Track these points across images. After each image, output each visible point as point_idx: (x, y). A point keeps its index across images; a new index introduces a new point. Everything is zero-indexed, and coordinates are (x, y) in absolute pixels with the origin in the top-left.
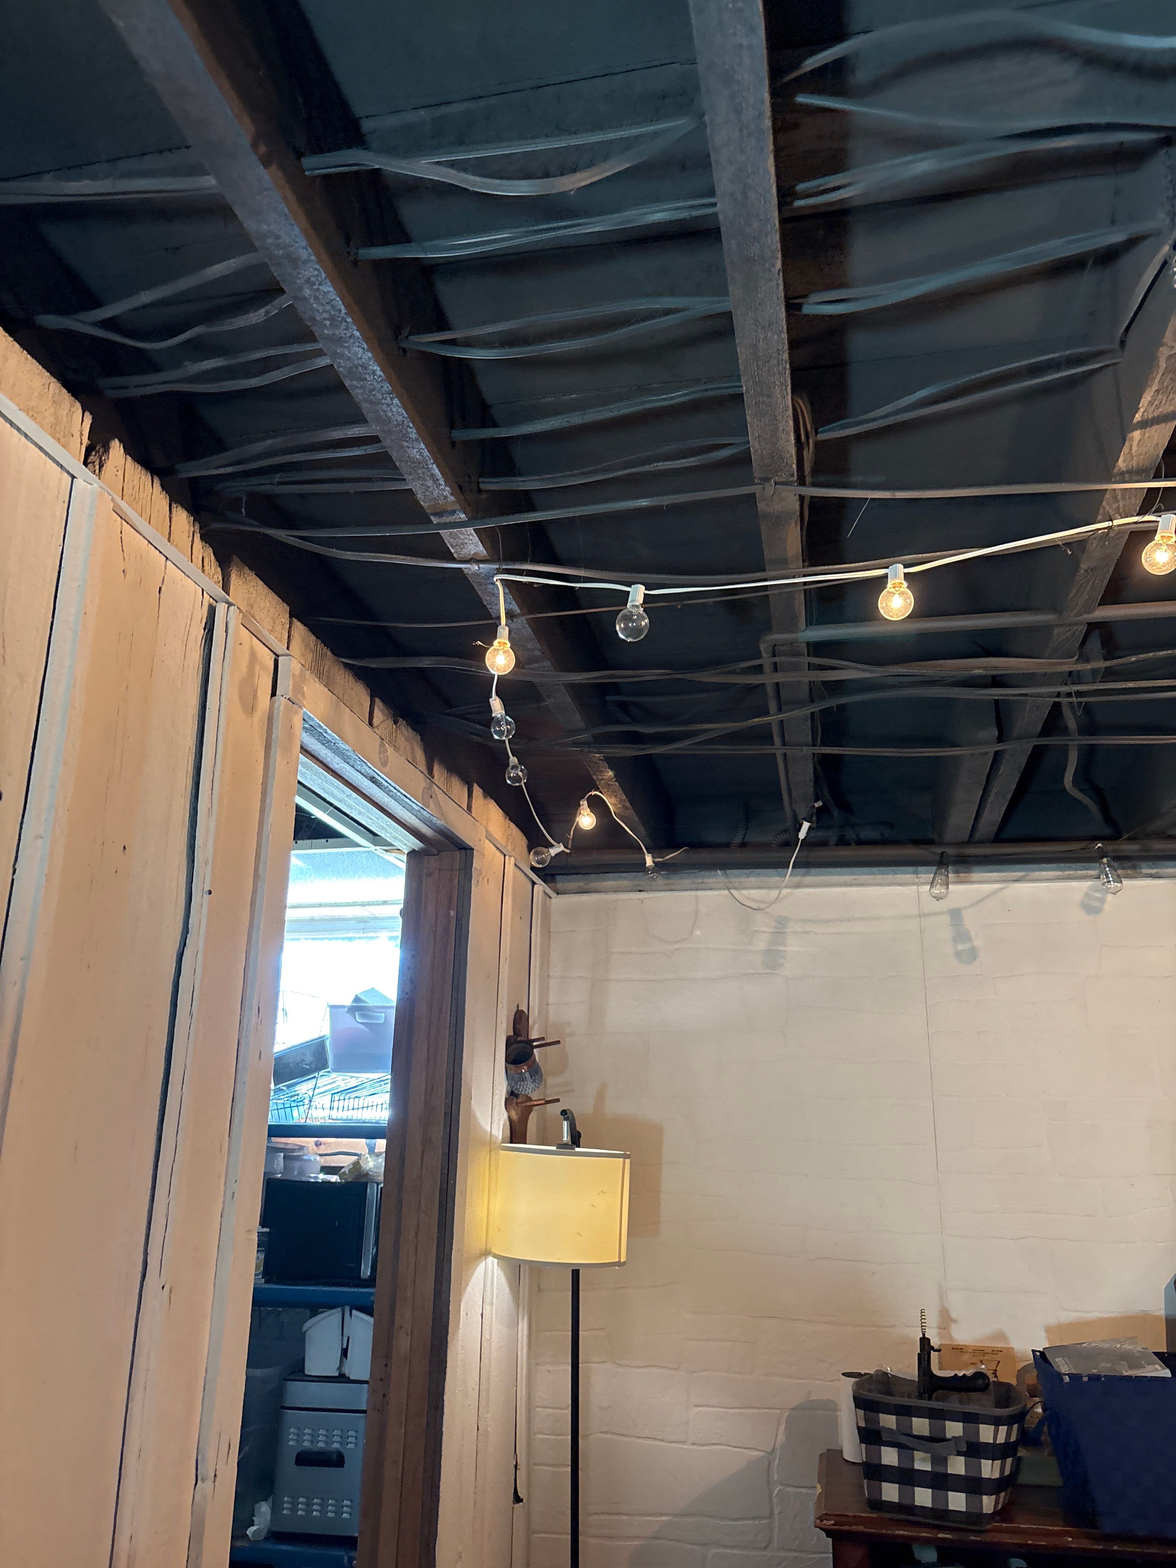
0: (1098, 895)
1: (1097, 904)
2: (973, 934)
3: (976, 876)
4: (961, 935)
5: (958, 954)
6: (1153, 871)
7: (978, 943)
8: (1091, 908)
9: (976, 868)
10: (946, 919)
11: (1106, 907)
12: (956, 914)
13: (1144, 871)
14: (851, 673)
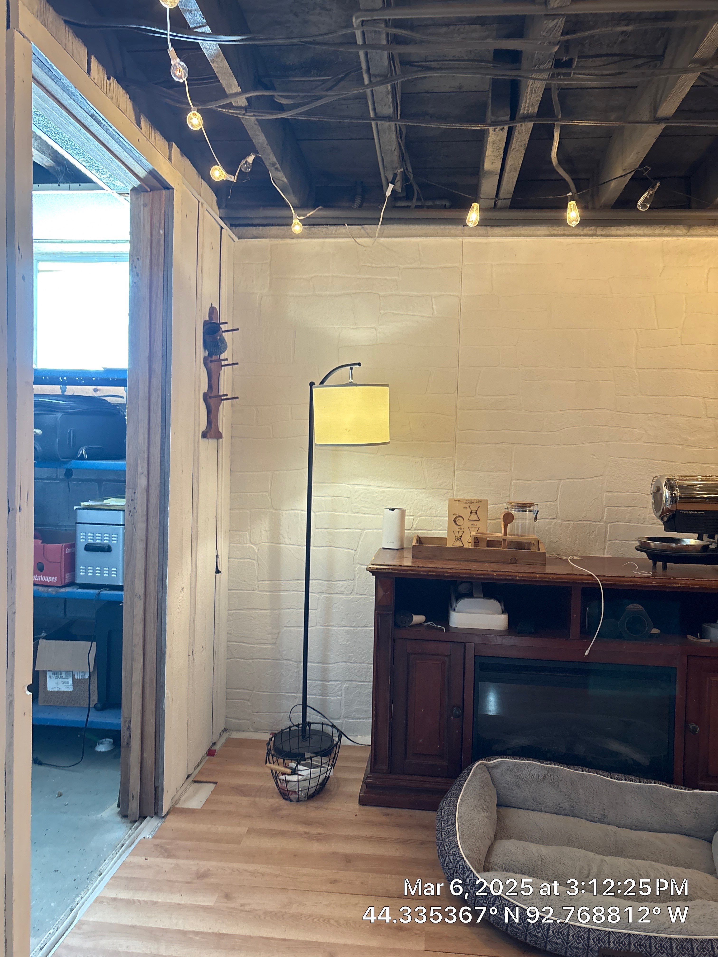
6: (603, 232)
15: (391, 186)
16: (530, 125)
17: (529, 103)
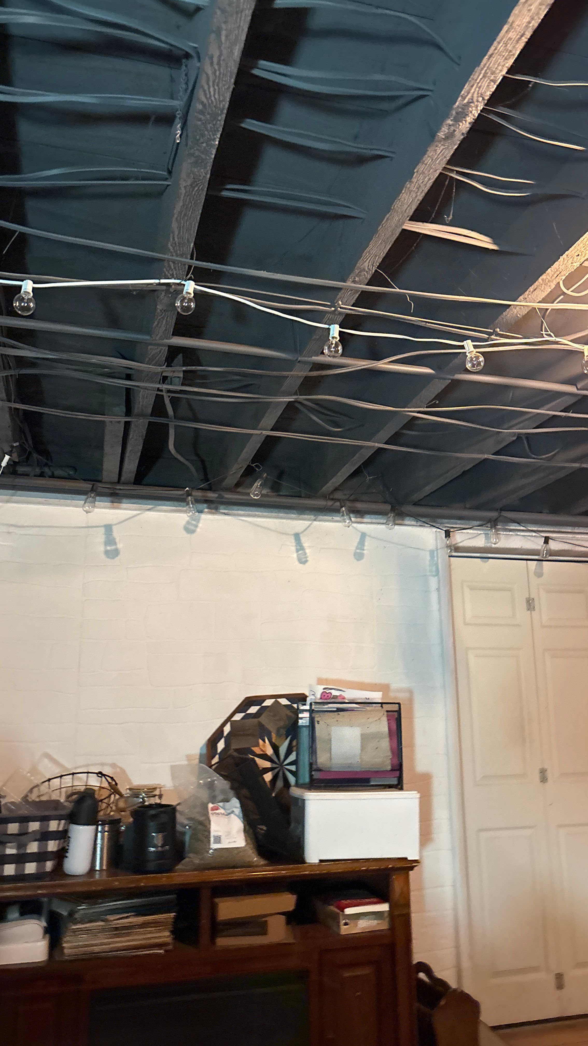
0: (194, 523)
1: (192, 528)
2: (117, 540)
3: (124, 505)
4: (110, 540)
5: (107, 553)
6: (226, 511)
7: (120, 546)
8: (189, 529)
9: (124, 500)
10: (102, 530)
11: (198, 530)
12: (108, 528)
13: (221, 511)
14: (26, 352)
15: (7, 458)
16: (147, 421)
17: (142, 405)
